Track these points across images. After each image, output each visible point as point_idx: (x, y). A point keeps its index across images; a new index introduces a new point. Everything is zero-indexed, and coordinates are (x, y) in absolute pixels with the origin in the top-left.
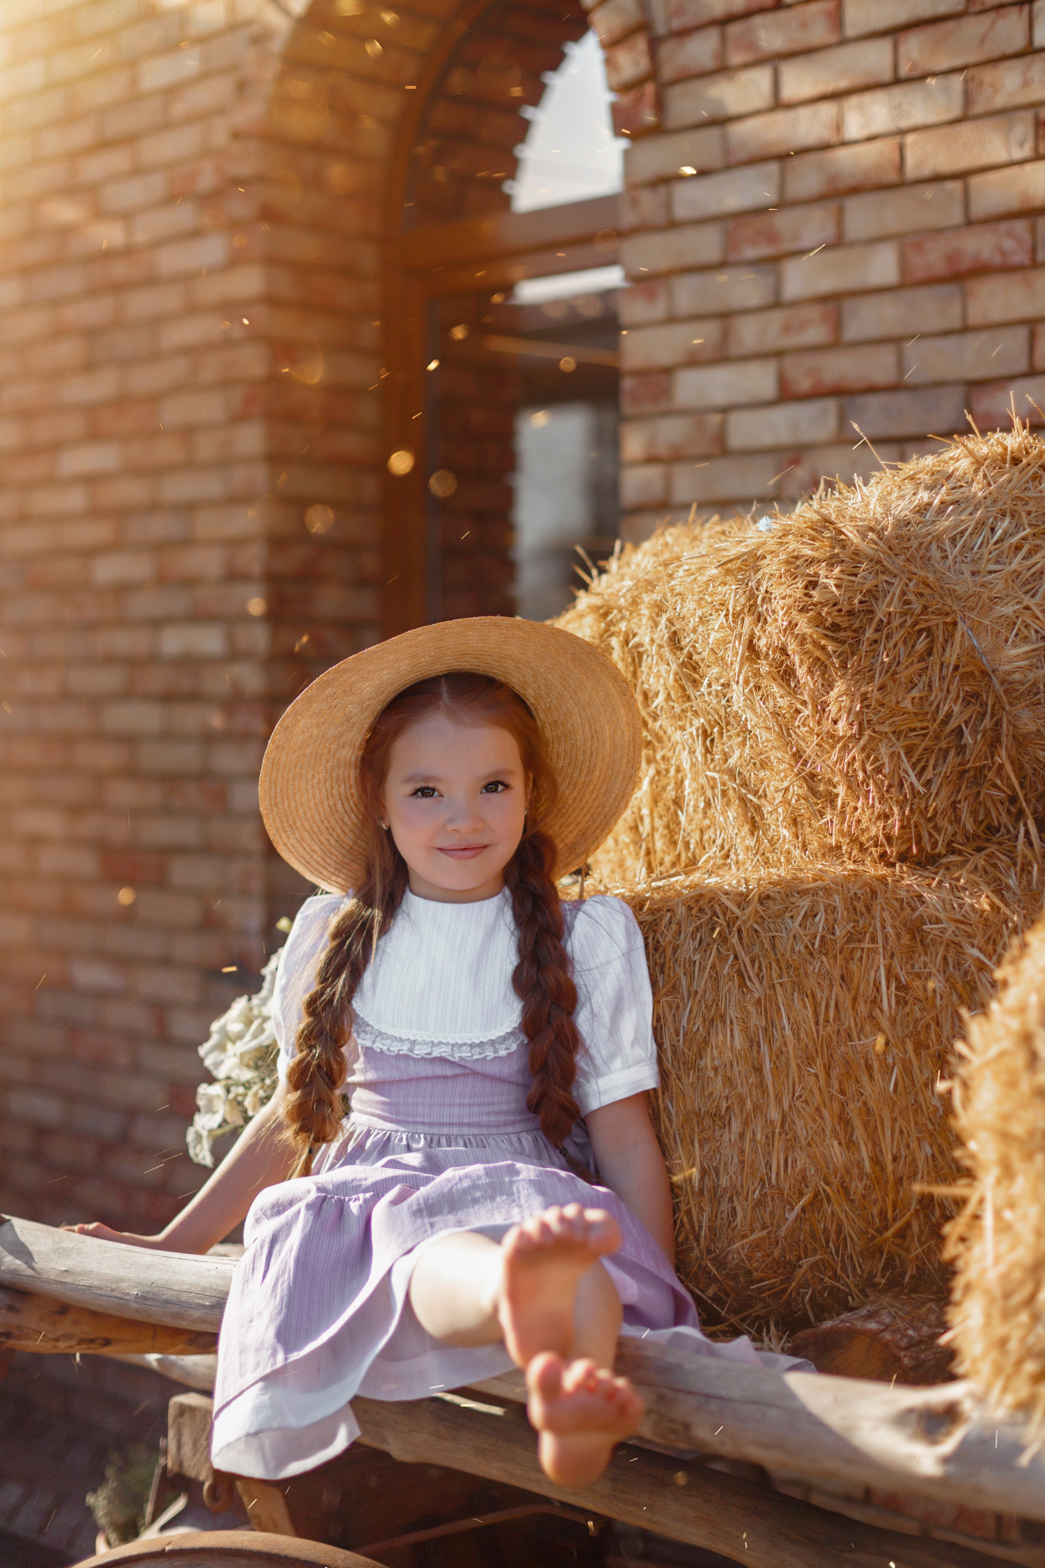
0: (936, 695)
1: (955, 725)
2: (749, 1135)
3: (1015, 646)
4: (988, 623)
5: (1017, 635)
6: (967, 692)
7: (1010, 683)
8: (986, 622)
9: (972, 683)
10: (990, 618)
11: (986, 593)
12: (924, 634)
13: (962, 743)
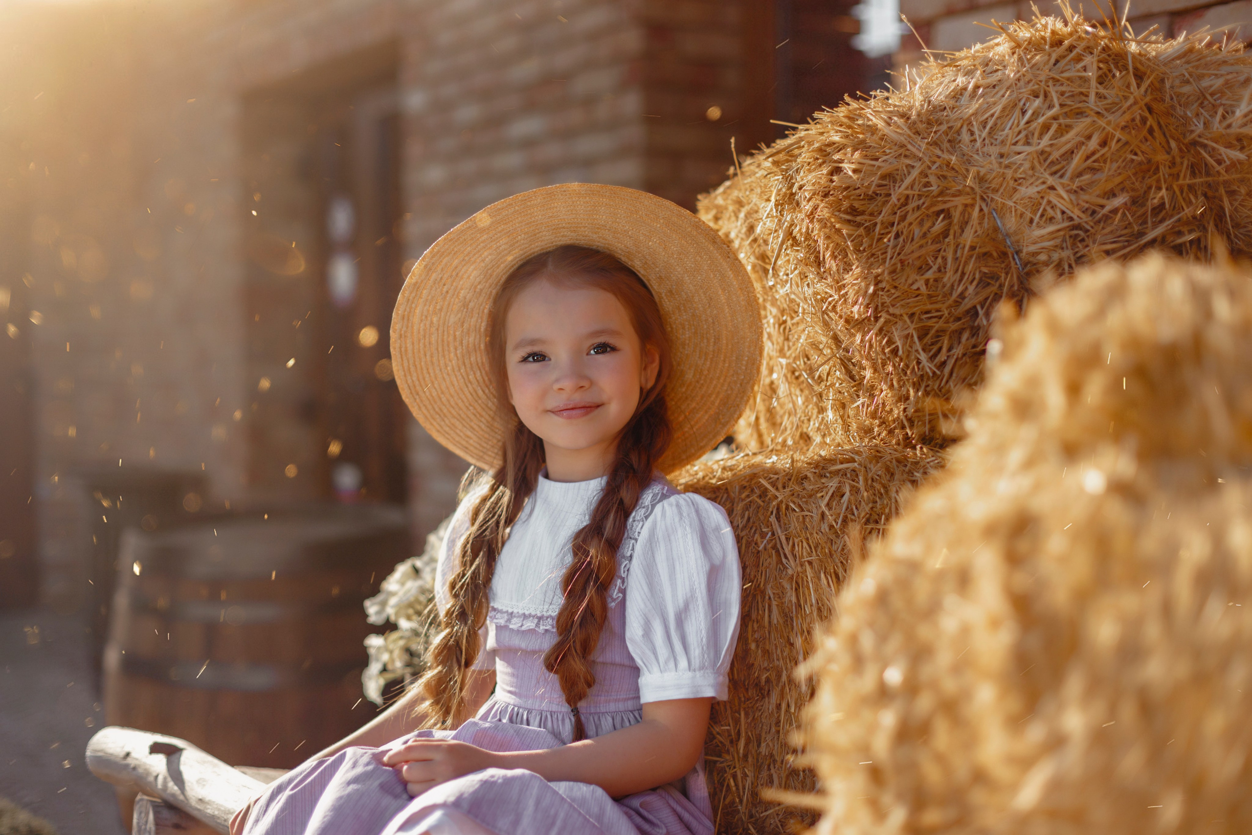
0: (949, 277)
1: (969, 306)
2: (784, 706)
3: (1039, 226)
4: (1012, 204)
5: (1042, 216)
6: (985, 273)
7: (1035, 264)
8: (1011, 203)
9: (991, 264)
10: (1014, 200)
11: (1009, 173)
12: (942, 216)
13: (976, 324)
